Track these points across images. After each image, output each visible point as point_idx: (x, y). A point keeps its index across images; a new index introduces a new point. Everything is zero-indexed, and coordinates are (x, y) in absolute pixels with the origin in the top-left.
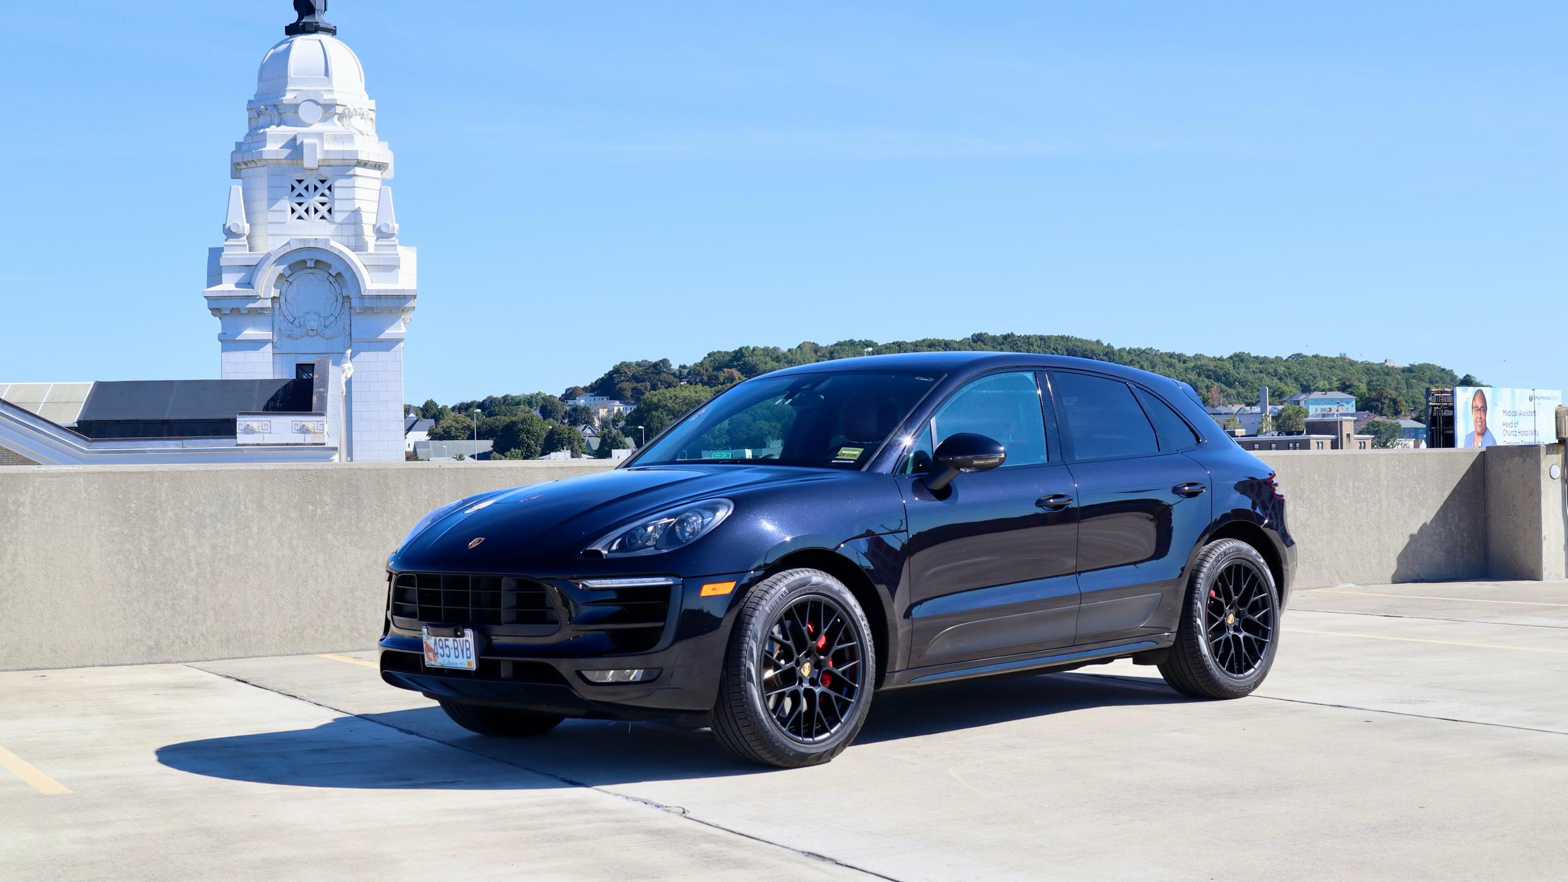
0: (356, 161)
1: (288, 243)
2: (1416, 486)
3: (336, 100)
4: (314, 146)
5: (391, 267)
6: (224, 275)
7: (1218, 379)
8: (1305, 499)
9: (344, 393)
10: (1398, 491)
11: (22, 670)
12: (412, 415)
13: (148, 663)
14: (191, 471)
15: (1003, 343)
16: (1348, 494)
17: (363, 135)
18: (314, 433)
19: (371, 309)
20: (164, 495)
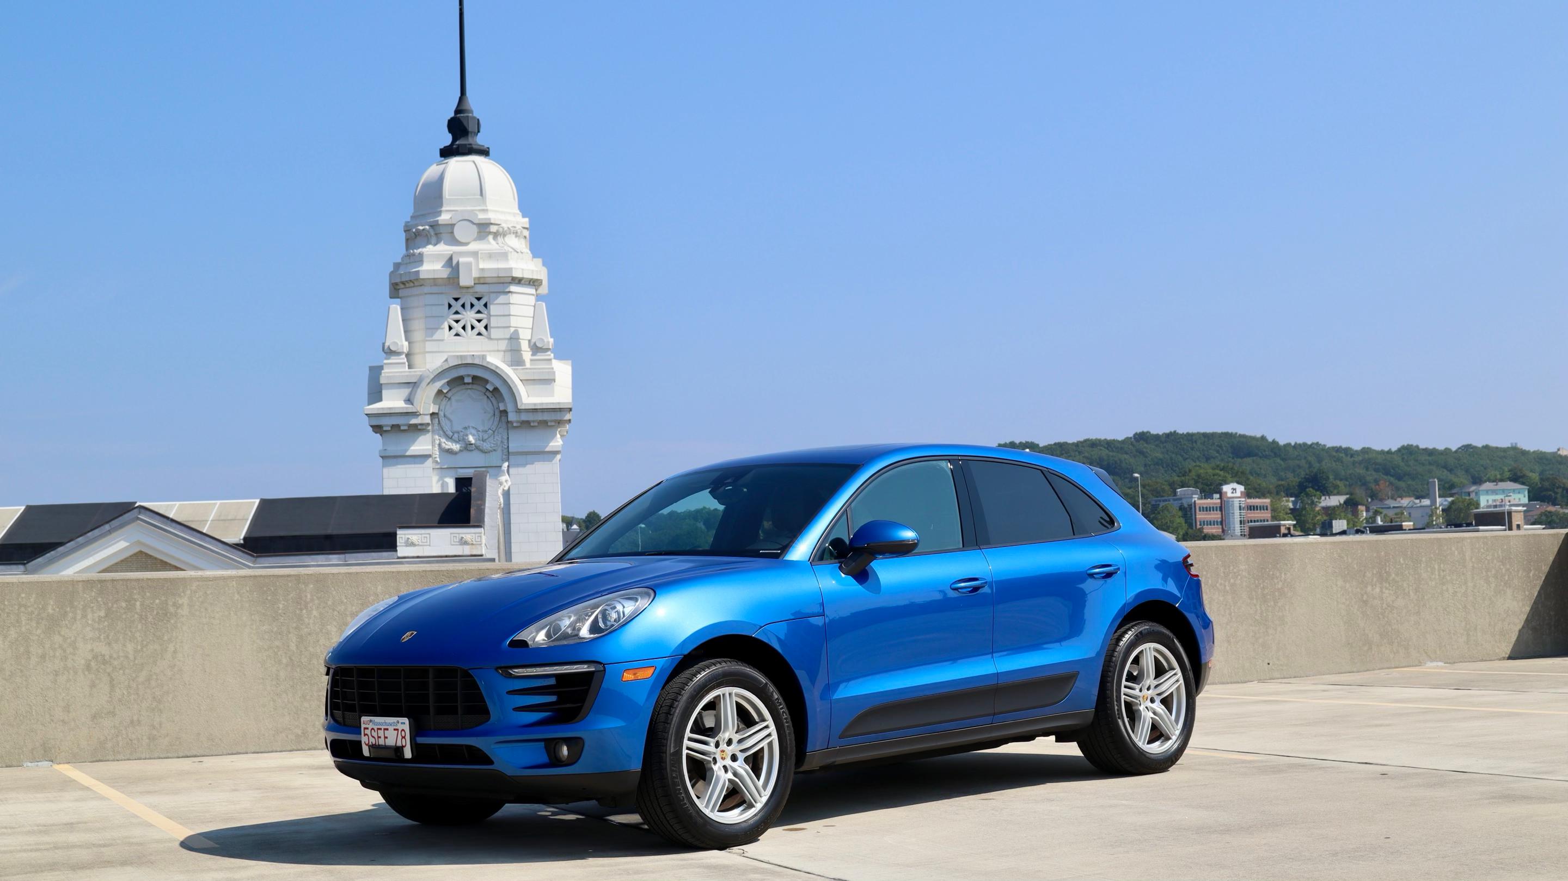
0: (511, 278)
1: (446, 360)
2: (1502, 567)
3: (490, 219)
4: (469, 265)
5: (549, 381)
6: (384, 392)
7: (1387, 473)
8: (1391, 582)
9: (502, 505)
10: (1484, 572)
11: (182, 757)
12: (575, 527)
13: (296, 750)
14: (333, 574)
15: (1166, 442)
16: (1433, 576)
17: (517, 252)
18: (472, 544)
19: (528, 422)
20: (309, 596)
